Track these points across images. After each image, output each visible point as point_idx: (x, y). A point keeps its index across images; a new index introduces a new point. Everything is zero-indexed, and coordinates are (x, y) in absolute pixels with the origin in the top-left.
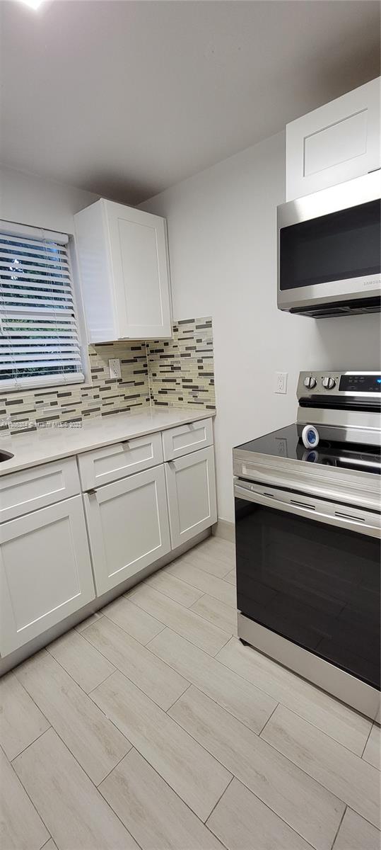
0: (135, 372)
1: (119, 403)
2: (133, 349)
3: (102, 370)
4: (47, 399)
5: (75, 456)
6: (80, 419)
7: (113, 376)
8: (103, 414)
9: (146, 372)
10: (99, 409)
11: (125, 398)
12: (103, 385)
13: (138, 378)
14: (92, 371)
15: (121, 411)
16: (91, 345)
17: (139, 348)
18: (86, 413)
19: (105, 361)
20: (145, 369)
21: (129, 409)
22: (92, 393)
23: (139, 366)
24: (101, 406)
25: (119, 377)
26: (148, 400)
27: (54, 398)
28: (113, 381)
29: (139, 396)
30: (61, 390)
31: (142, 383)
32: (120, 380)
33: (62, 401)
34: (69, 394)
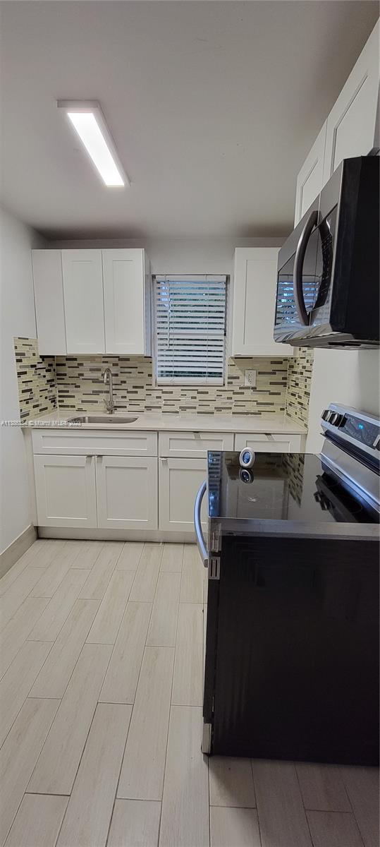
0: (271, 383)
1: (252, 407)
2: (272, 363)
3: (238, 378)
4: (190, 394)
5: (158, 432)
6: (213, 413)
7: (247, 384)
8: (233, 413)
9: (285, 384)
10: (231, 408)
12: (237, 389)
13: (274, 389)
14: (229, 378)
15: (252, 413)
16: (232, 358)
17: (281, 363)
18: (219, 409)
19: (242, 371)
20: (284, 381)
21: (260, 414)
22: (225, 395)
23: (278, 378)
25: (254, 385)
26: (282, 409)
27: (195, 394)
28: (248, 388)
29: (272, 404)
30: (201, 389)
31: (279, 394)
32: (254, 389)
34: (207, 393)
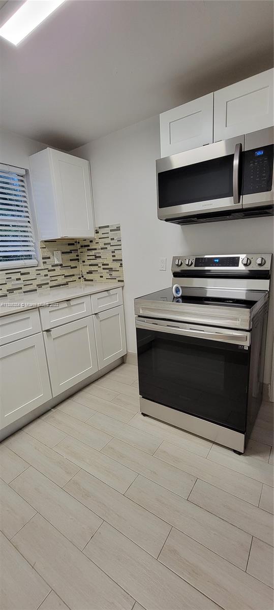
0: (71, 260)
1: (61, 280)
2: (69, 244)
3: (49, 258)
4: (14, 277)
5: (38, 308)
6: (36, 290)
7: (57, 262)
8: (51, 287)
9: (78, 260)
10: (48, 284)
11: (65, 277)
12: (50, 268)
13: (73, 264)
14: (43, 258)
15: (62, 285)
16: (42, 241)
17: (73, 244)
18: (40, 286)
19: (51, 252)
20: (77, 258)
21: (68, 284)
22: (43, 273)
23: (73, 256)
24: (49, 281)
25: (61, 263)
26: (80, 278)
27: (18, 275)
28: (57, 265)
29: (73, 275)
30: (23, 271)
31: (76, 267)
32: (61, 265)
33: (23, 277)
34: (29, 273)
